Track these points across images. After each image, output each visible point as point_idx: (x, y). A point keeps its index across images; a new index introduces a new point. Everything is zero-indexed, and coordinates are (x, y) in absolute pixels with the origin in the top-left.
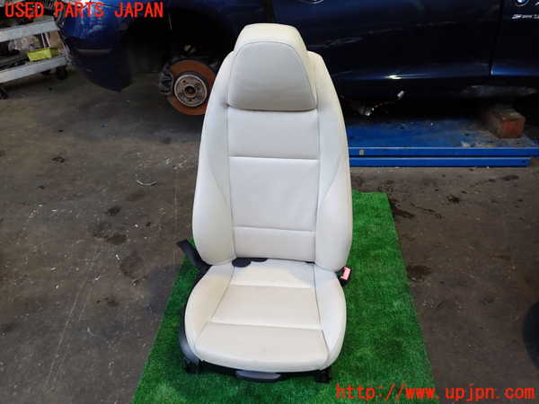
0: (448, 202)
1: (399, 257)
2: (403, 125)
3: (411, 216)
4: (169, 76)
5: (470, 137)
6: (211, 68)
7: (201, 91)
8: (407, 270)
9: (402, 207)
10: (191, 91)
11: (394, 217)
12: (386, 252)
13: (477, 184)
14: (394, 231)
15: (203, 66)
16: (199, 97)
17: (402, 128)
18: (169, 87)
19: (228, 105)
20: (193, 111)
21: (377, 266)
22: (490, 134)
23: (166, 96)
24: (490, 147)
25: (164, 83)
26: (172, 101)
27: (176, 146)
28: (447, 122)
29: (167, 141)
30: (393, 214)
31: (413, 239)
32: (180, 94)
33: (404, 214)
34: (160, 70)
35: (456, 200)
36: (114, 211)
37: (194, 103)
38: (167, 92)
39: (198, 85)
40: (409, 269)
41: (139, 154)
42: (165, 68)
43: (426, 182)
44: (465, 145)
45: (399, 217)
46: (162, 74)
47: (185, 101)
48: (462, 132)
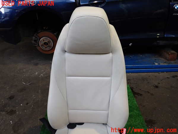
0: (154, 88)
1: (141, 115)
2: (130, 56)
3: (141, 95)
4: (37, 38)
5: (157, 61)
6: (55, 35)
7: (50, 44)
8: (146, 122)
9: (136, 91)
10: (46, 44)
11: (134, 96)
12: (134, 113)
13: (163, 79)
14: (136, 103)
15: (51, 34)
16: (50, 46)
17: (131, 57)
18: (37, 42)
19: (66, 51)
20: (47, 52)
21: (132, 121)
22: (164, 59)
23: (36, 46)
24: (166, 64)
25: (35, 41)
26: (38, 48)
27: (40, 66)
28: (146, 55)
29: (36, 64)
30: (134, 94)
31: (144, 106)
32: (42, 45)
33: (138, 94)
34: (33, 36)
35: (157, 87)
36: (11, 98)
37: (48, 49)
38: (36, 44)
39: (49, 42)
40: (146, 121)
41: (24, 70)
42: (35, 35)
43: (143, 79)
44: (156, 64)
45: (136, 95)
46: (34, 37)
47: (44, 48)
48: (154, 59)
